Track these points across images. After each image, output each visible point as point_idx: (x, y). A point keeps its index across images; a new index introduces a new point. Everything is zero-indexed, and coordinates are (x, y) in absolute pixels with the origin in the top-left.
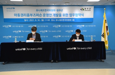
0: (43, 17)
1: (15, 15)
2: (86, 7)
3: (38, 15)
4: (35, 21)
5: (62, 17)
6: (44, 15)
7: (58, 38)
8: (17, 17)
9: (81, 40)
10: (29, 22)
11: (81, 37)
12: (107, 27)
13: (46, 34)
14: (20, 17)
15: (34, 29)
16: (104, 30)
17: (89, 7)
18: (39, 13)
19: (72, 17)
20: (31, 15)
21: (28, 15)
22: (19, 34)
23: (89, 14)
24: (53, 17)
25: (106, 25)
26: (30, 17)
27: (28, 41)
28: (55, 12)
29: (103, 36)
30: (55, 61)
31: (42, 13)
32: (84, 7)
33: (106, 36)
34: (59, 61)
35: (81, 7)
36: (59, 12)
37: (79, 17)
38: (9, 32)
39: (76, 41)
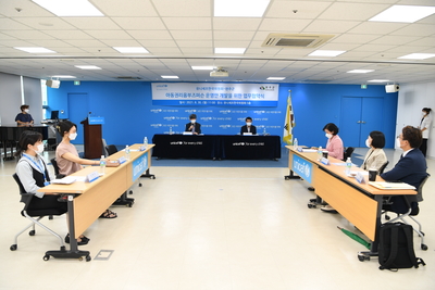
0: (205, 98)
1: (168, 95)
2: (268, 85)
3: (198, 95)
4: (195, 105)
5: (233, 99)
6: (208, 95)
7: (227, 128)
8: (170, 98)
9: (251, 134)
10: (187, 105)
11: (253, 129)
12: (292, 116)
13: (209, 122)
14: (174, 98)
15: (193, 117)
16: (287, 120)
17: (272, 85)
18: (200, 92)
19: (248, 99)
20: (189, 95)
21: (185, 96)
22: (173, 122)
23: (271, 95)
24: (220, 98)
25: (291, 113)
26: (188, 98)
27: (185, 133)
28: (223, 92)
29: (287, 128)
30: (217, 159)
31: (205, 92)
32: (265, 86)
33: (291, 129)
34: (223, 159)
35: (261, 85)
36: (229, 92)
37: (257, 99)
38: (159, 118)
39: (245, 134)
